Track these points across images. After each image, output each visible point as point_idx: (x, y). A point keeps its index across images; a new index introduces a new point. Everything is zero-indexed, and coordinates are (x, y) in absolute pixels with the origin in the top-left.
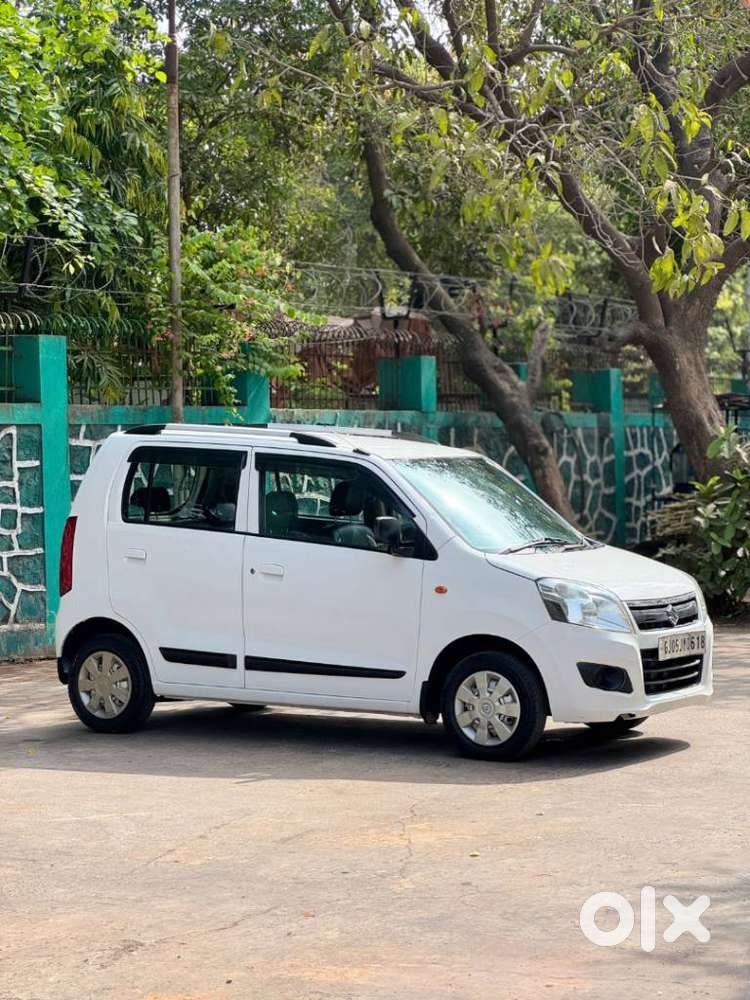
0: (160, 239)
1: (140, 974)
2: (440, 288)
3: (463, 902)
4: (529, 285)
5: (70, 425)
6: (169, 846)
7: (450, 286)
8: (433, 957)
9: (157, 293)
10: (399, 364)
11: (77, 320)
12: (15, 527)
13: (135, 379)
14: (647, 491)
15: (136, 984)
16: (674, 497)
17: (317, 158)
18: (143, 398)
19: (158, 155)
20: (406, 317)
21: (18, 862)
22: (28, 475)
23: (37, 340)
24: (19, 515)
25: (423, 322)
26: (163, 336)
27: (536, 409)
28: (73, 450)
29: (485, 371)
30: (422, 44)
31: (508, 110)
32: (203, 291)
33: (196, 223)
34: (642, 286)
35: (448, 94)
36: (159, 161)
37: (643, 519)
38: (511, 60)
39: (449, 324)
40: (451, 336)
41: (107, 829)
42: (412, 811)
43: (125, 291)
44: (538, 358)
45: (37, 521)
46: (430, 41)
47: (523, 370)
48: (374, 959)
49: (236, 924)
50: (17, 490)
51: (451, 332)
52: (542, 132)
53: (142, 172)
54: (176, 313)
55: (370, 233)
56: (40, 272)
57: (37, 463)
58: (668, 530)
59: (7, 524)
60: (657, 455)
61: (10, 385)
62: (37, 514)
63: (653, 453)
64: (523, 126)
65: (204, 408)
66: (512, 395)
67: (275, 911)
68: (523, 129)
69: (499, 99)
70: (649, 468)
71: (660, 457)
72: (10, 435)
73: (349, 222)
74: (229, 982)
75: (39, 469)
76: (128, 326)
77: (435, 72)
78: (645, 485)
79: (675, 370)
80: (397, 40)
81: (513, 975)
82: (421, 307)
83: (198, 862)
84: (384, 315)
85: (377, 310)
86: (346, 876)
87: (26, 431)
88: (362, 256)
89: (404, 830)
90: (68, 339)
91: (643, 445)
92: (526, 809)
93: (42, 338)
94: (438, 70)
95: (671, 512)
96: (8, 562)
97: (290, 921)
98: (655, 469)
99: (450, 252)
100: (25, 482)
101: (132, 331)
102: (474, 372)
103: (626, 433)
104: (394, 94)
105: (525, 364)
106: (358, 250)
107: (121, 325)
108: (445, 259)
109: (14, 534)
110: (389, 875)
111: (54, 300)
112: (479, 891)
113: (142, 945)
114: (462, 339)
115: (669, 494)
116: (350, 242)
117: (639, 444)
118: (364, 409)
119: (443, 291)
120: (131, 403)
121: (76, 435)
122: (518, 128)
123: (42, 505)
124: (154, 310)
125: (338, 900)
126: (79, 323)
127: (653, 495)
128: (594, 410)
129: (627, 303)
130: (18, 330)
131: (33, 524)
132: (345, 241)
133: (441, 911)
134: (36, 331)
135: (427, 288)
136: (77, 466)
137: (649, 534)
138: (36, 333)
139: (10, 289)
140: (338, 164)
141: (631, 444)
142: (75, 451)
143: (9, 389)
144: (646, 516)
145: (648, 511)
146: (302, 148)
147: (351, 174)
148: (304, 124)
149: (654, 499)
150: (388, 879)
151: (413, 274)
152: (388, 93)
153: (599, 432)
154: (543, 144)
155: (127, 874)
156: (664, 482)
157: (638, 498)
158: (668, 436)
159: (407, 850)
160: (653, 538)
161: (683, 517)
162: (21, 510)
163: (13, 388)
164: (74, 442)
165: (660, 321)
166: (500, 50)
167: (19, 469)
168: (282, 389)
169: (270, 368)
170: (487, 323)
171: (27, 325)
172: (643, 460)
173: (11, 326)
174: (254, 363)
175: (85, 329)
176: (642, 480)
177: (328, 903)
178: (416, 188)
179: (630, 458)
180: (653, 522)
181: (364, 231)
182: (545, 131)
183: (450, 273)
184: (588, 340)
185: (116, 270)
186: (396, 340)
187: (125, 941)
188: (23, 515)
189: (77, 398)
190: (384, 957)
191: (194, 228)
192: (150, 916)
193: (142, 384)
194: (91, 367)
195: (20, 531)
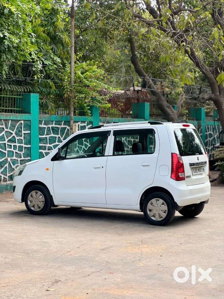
0: (68, 65)
1: (60, 290)
2: (151, 82)
3: (158, 270)
4: (176, 81)
5: (39, 121)
6: (69, 250)
7: (154, 81)
8: (149, 287)
9: (67, 82)
10: (139, 105)
11: (42, 89)
12: (22, 151)
13: (59, 107)
14: (212, 145)
15: (59, 293)
16: (220, 147)
17: (115, 42)
18: (61, 113)
19: (67, 40)
20: (141, 90)
21: (23, 254)
22: (27, 135)
23: (30, 95)
24: (24, 147)
25: (146, 92)
26: (68, 95)
27: (179, 119)
28: (40, 128)
29: (164, 107)
30: (148, 8)
31: (174, 28)
32: (80, 81)
33: (79, 61)
34: (213, 83)
35: (156, 23)
36: (68, 42)
37: (210, 153)
38: (175, 13)
39: (153, 93)
40: (154, 96)
41: (50, 244)
42: (142, 241)
43: (57, 81)
44: (180, 104)
45: (29, 149)
46: (150, 7)
47: (175, 108)
48: (132, 287)
49: (89, 275)
50: (23, 140)
51: (154, 95)
52: (184, 35)
53: (63, 45)
54: (72, 88)
55: (129, 65)
56: (32, 74)
57: (29, 132)
58: (218, 157)
59: (20, 150)
60: (215, 134)
61: (22, 108)
62: (29, 147)
63: (214, 133)
64: (179, 33)
65: (80, 116)
66: (173, 115)
67: (101, 271)
68: (179, 34)
69: (171, 25)
70: (213, 138)
71: (216, 134)
72: (22, 123)
73: (123, 61)
74: (87, 294)
75: (30, 133)
76: (58, 91)
77: (152, 17)
78: (211, 143)
79: (222, 108)
80: (140, 6)
81: (174, 294)
82: (146, 87)
83: (77, 255)
84: (134, 90)
85: (132, 88)
86: (122, 261)
87: (26, 122)
88: (127, 72)
89: (139, 247)
90: (39, 94)
91: (211, 131)
92: (176, 242)
93: (32, 94)
94: (152, 16)
95: (219, 151)
96: (20, 161)
97: (105, 275)
98: (214, 138)
99: (154, 71)
100: (25, 137)
101: (59, 93)
102: (161, 107)
103: (206, 127)
104: (139, 23)
105: (176, 105)
106: (125, 70)
107: (56, 91)
108: (153, 73)
109: (22, 153)
110: (135, 261)
111: (36, 83)
112: (163, 267)
113: (61, 281)
114: (157, 98)
115: (218, 146)
116: (123, 67)
117: (210, 131)
118: (128, 118)
119: (152, 83)
120: (58, 114)
121: (41, 124)
122: (177, 34)
123: (31, 145)
124: (66, 87)
125: (120, 269)
126: (43, 90)
127: (214, 146)
128: (197, 120)
129: (208, 88)
130: (25, 92)
131: (28, 150)
132: (122, 67)
133: (152, 273)
134: (30, 92)
135: (147, 82)
136: (41, 133)
137: (212, 158)
138: (30, 93)
139: (22, 79)
140: (121, 44)
141: (207, 131)
142: (41, 128)
143: (21, 109)
144: (211, 152)
145: (212, 151)
146: (111, 38)
147: (125, 47)
148: (111, 31)
149: (214, 147)
150: (135, 263)
151: (143, 78)
152: (137, 23)
153: (198, 127)
154: (184, 39)
155: (56, 259)
156: (217, 142)
157: (209, 147)
158: (219, 128)
159: (141, 253)
160: (213, 159)
161: (222, 153)
162: (24, 146)
163: (23, 109)
164: (40, 126)
165: (218, 94)
166: (172, 10)
167: (24, 133)
168: (103, 111)
169: (100, 105)
170: (165, 93)
171: (27, 90)
172: (211, 135)
173: (23, 90)
174: (95, 103)
175: (44, 92)
176: (210, 141)
177: (117, 269)
178: (145, 51)
179: (207, 135)
180: (213, 154)
181: (128, 64)
182: (185, 35)
183: (154, 77)
184: (195, 99)
185: (54, 74)
186: (138, 97)
187: (56, 279)
188: (25, 147)
189: (42, 113)
190: (135, 287)
191: (78, 62)
192: (63, 272)
193: (61, 109)
194: (46, 103)
195: (24, 152)
